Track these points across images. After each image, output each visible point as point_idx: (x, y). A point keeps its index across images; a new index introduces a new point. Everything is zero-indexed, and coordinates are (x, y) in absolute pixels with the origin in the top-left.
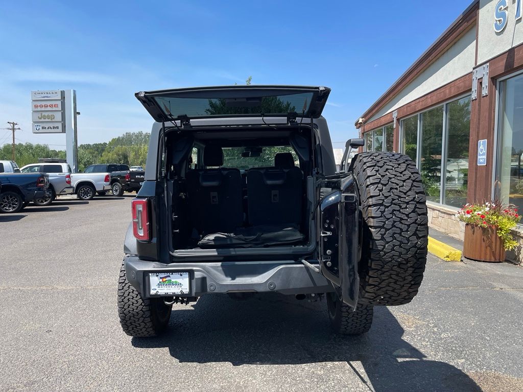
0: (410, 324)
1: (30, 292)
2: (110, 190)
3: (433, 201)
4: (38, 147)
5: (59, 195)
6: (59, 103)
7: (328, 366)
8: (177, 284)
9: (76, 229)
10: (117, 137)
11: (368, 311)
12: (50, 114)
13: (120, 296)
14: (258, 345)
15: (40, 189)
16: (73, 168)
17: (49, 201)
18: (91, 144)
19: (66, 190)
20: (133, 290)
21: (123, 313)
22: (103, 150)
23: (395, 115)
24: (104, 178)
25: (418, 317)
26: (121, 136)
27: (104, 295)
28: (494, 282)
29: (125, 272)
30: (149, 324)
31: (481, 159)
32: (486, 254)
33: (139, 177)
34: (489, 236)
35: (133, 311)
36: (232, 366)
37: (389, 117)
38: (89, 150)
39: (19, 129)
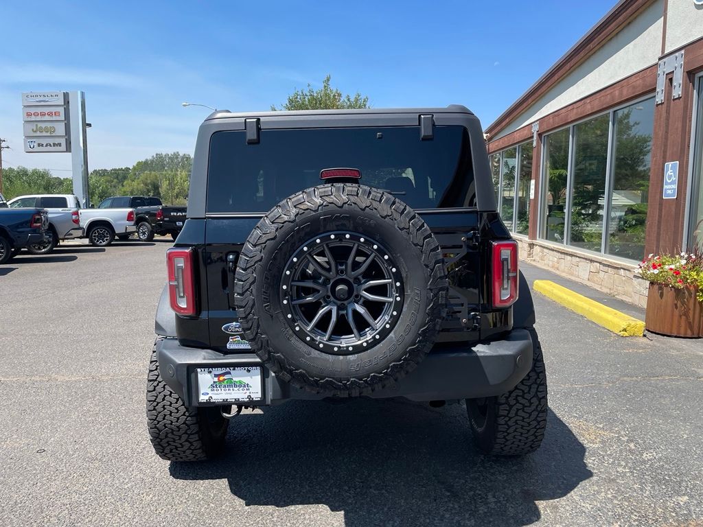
0: (593, 437)
1: (15, 385)
2: (134, 232)
3: (589, 248)
4: (35, 172)
5: (63, 239)
6: (61, 110)
7: (480, 512)
8: (241, 385)
9: (87, 289)
10: (144, 160)
11: (539, 422)
12: (49, 125)
13: (150, 401)
14: (366, 473)
15: (35, 230)
16: (83, 201)
17: (48, 248)
18: (109, 169)
19: (72, 232)
20: (171, 393)
21: (156, 427)
22: (125, 178)
23: (535, 129)
24: (127, 214)
25: (601, 426)
26: (150, 158)
27: (126, 389)
28: (698, 368)
29: (158, 364)
30: (197, 445)
31: (669, 189)
32: (679, 326)
33: (175, 214)
34: (685, 300)
35: (171, 424)
36: (329, 511)
37: (526, 132)
38: (105, 178)
39: (8, 147)
